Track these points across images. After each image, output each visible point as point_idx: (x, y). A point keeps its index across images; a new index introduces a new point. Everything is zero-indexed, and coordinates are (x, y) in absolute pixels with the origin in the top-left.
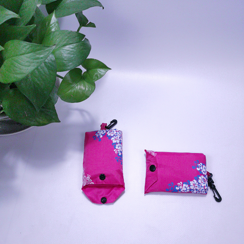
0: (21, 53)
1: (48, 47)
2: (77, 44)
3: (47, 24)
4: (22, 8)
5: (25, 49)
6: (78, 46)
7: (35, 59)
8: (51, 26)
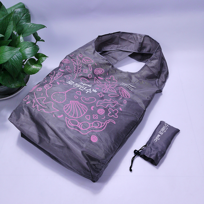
0: (6, 51)
1: (17, 48)
2: (32, 47)
3: (18, 40)
4: (6, 33)
5: (7, 49)
6: (32, 48)
7: (11, 53)
8: (20, 41)
